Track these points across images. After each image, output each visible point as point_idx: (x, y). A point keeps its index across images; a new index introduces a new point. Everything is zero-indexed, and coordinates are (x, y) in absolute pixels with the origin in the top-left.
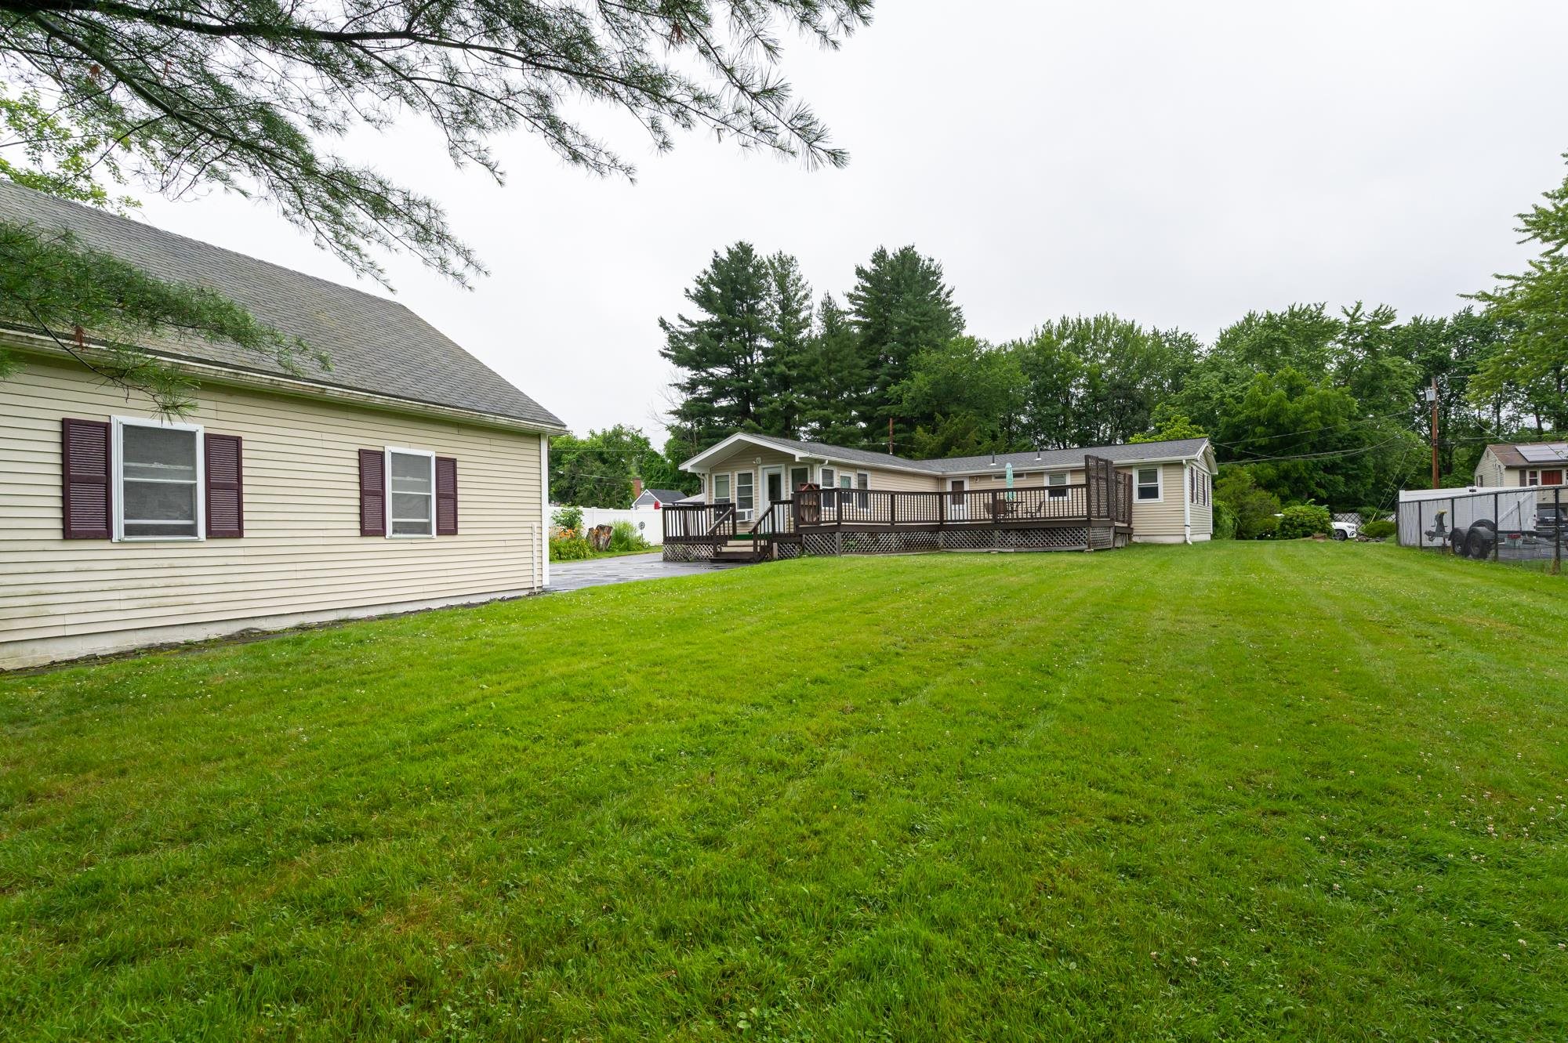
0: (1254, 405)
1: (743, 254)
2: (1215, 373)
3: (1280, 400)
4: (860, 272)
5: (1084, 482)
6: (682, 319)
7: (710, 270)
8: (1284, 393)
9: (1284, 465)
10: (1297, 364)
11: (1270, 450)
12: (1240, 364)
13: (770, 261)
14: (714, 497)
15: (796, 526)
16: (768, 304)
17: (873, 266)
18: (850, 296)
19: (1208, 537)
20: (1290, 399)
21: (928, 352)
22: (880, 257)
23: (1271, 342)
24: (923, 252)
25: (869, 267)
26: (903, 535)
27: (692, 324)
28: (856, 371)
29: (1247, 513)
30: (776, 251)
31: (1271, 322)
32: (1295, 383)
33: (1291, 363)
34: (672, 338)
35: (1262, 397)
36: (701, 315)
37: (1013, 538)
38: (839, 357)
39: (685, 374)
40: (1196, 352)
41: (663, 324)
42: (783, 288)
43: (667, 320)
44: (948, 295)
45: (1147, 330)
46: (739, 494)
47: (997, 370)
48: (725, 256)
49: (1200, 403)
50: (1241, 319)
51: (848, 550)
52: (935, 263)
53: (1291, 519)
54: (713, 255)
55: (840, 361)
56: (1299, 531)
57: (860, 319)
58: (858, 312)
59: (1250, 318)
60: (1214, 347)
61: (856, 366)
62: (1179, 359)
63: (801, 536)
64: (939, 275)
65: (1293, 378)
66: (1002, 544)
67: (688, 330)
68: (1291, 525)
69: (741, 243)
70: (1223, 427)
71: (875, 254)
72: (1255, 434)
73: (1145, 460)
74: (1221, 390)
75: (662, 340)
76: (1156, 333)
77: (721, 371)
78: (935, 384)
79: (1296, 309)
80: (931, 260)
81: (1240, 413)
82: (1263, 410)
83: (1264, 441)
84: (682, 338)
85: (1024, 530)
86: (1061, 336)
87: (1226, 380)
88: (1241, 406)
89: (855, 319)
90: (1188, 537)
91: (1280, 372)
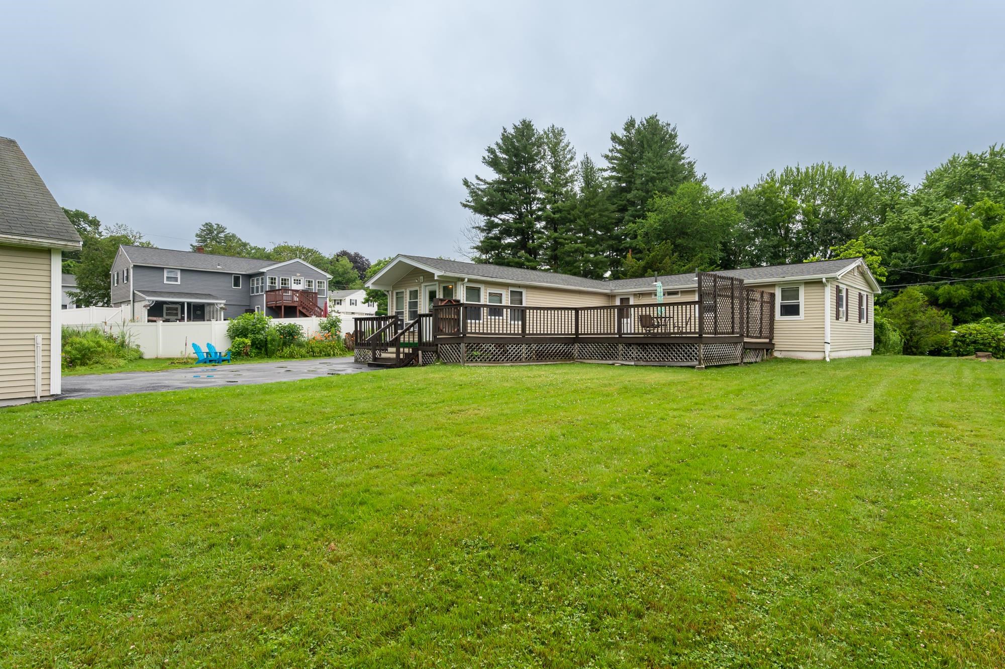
0: (950, 234)
1: (526, 129)
2: (916, 208)
3: (976, 228)
4: (614, 138)
5: (697, 299)
6: (478, 178)
7: (500, 142)
8: (980, 223)
9: (978, 286)
10: (995, 197)
11: (964, 273)
12: (940, 199)
13: (545, 133)
14: (395, 310)
15: (434, 336)
16: (545, 165)
17: (625, 133)
18: (607, 157)
19: (868, 353)
20: (986, 227)
21: (661, 197)
22: (630, 124)
23: (970, 179)
24: (662, 120)
25: (621, 133)
26: (534, 346)
27: (486, 183)
28: (606, 213)
29: (916, 330)
30: (550, 125)
31: (973, 162)
32: (992, 214)
33: (989, 196)
34: (473, 193)
35: (957, 227)
36: (492, 175)
37: (634, 352)
38: (592, 203)
39: (481, 220)
40: (902, 192)
41: (466, 183)
42: (554, 152)
43: (469, 180)
44: (683, 153)
45: (859, 175)
46: (410, 308)
47: (714, 209)
48: (511, 131)
49: (900, 233)
50: (945, 162)
51: (471, 359)
52: (672, 127)
53: (963, 336)
54: (502, 131)
55: (594, 206)
56: (971, 348)
57: (614, 174)
58: (613, 169)
59: (953, 162)
60: (921, 187)
61: (607, 210)
62: (886, 198)
63: (437, 345)
64: (673, 137)
65: (990, 209)
66: (626, 357)
67: (484, 187)
68: (963, 342)
69: (524, 121)
70: (920, 254)
71: (627, 124)
72: (950, 259)
73: (787, 279)
74: (920, 222)
75: (465, 195)
76: (867, 177)
77: (509, 217)
78: (664, 222)
79: (997, 149)
80: (668, 125)
81: (937, 241)
82: (957, 238)
83: (957, 266)
84: (480, 193)
85: (643, 344)
86: (783, 183)
87: (926, 213)
88: (937, 234)
89: (610, 174)
90: (827, 353)
91: (978, 203)
